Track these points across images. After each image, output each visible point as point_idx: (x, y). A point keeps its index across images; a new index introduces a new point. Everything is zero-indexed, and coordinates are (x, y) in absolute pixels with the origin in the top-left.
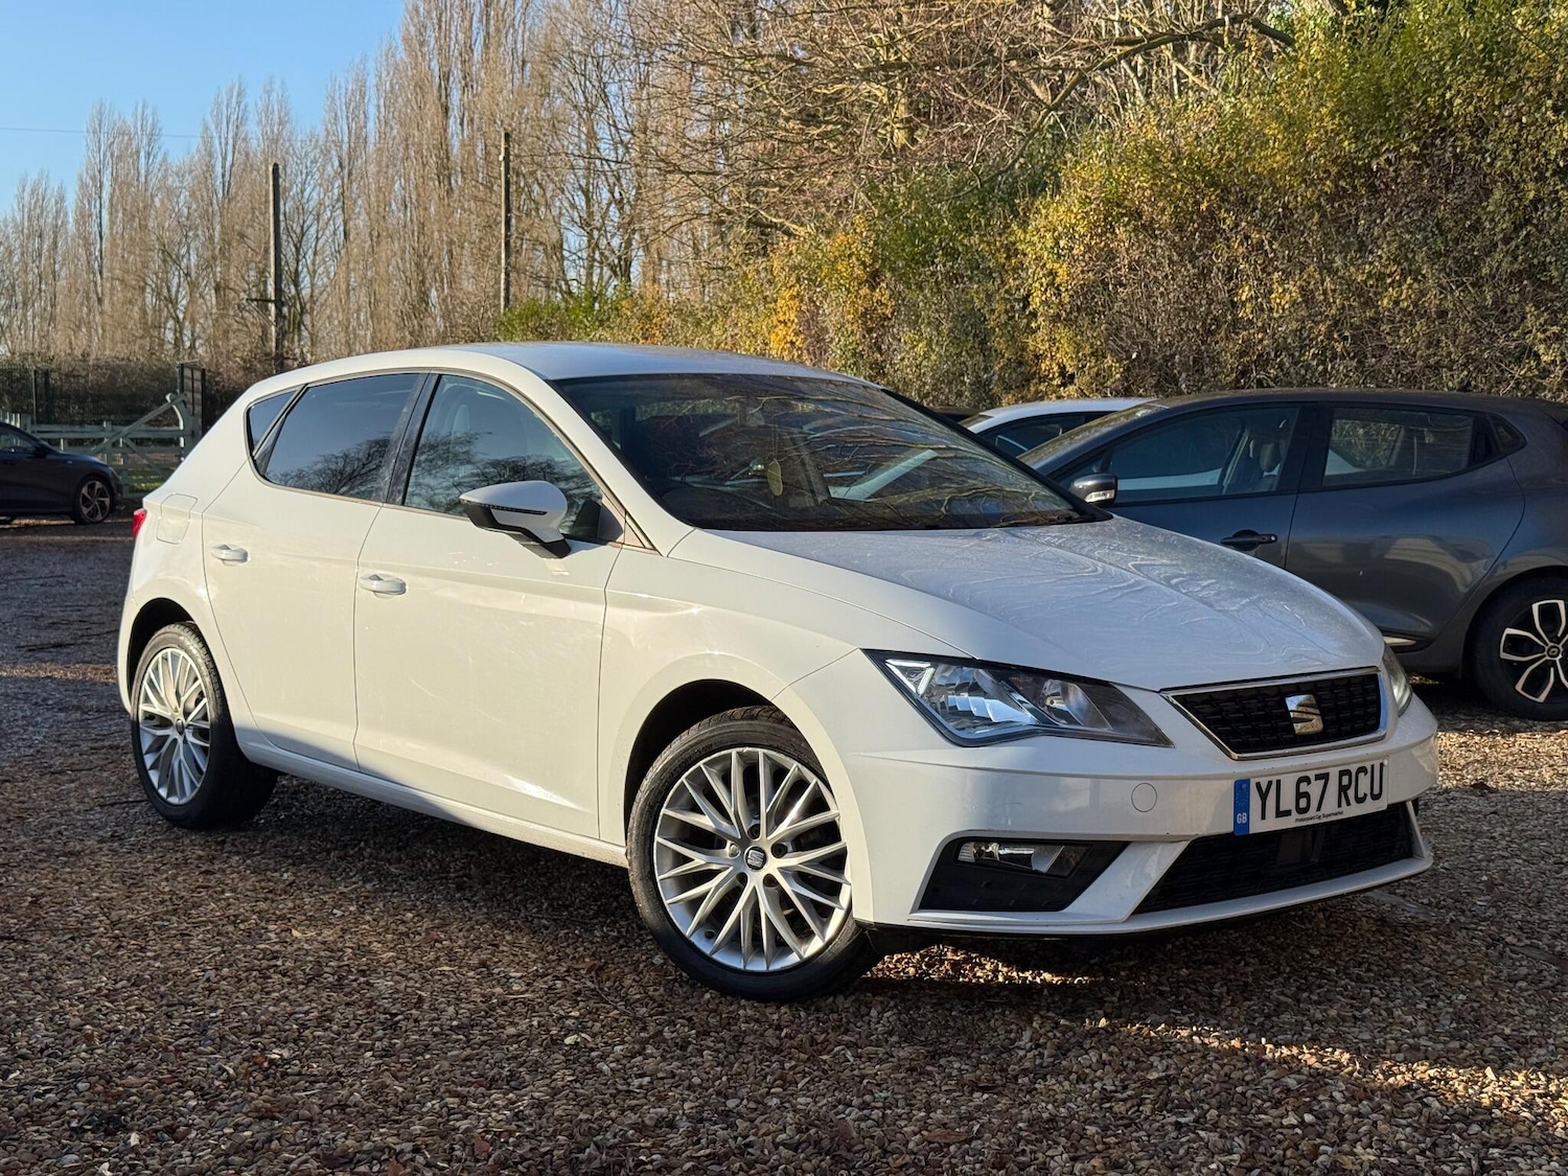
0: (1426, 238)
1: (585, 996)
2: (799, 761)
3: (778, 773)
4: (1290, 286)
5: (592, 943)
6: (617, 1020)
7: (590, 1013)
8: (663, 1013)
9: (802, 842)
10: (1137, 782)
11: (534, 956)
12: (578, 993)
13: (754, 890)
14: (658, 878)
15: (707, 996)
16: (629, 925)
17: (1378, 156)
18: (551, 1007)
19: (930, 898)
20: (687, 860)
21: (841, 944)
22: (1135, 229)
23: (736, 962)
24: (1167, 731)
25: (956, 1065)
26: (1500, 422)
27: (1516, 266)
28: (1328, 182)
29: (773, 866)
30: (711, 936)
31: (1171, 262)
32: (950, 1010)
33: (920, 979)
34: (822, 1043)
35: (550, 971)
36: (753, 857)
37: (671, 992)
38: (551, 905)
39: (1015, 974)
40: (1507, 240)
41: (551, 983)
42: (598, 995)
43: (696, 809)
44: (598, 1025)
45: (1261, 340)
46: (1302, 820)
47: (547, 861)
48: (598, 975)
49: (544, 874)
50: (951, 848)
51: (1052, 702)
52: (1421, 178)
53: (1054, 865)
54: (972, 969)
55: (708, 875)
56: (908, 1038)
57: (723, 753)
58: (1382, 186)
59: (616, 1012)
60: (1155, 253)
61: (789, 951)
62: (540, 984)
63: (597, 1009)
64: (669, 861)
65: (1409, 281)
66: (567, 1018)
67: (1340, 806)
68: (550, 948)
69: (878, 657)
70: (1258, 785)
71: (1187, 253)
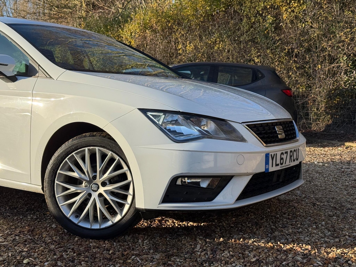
0: (226, 32)
1: (28, 242)
2: (112, 151)
3: (104, 156)
4: (192, 44)
5: (27, 221)
6: (43, 251)
7: (32, 249)
8: (61, 247)
9: (112, 181)
10: (238, 154)
11: (6, 227)
12: (25, 241)
13: (94, 199)
14: (57, 196)
15: (76, 239)
16: (40, 213)
17: (215, 11)
18: (16, 248)
19: (166, 199)
20: (68, 189)
21: (128, 217)
22: (151, 31)
23: (87, 226)
24: (245, 137)
25: (178, 260)
26: (259, 71)
27: (249, 38)
28: (202, 18)
29: (102, 190)
30: (77, 217)
31: (161, 39)
32: (166, 238)
33: (150, 227)
34: (126, 255)
35: (13, 233)
36: (94, 187)
37: (62, 238)
38: (10, 208)
39: (181, 223)
40: (247, 32)
41: (14, 238)
42: (33, 241)
43: (71, 170)
44: (36, 254)
45: (184, 59)
46: (282, 167)
47: (6, 193)
48: (32, 233)
49: (6, 198)
50: (174, 180)
51: (204, 128)
52: (225, 16)
53: (209, 185)
54: (165, 222)
55: (76, 194)
56: (156, 250)
57: (82, 149)
58: (215, 19)
59: (42, 248)
60: (157, 37)
61: (108, 220)
62: (9, 238)
63: (34, 247)
64: (60, 190)
65: (221, 43)
66: (23, 251)
67: (290, 162)
68: (11, 224)
69: (144, 111)
70: (271, 155)
71: (165, 37)
